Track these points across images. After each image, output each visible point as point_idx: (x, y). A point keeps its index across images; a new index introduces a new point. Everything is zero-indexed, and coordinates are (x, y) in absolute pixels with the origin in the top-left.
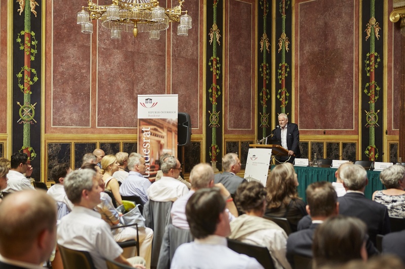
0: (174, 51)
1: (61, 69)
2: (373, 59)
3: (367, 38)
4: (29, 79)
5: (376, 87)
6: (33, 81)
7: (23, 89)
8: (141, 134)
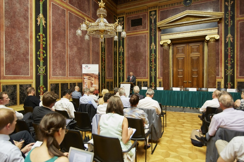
0: (92, 49)
1: (55, 52)
2: (153, 55)
3: (151, 49)
4: (42, 55)
5: (154, 64)
6: (44, 56)
7: (40, 59)
8: (84, 79)
